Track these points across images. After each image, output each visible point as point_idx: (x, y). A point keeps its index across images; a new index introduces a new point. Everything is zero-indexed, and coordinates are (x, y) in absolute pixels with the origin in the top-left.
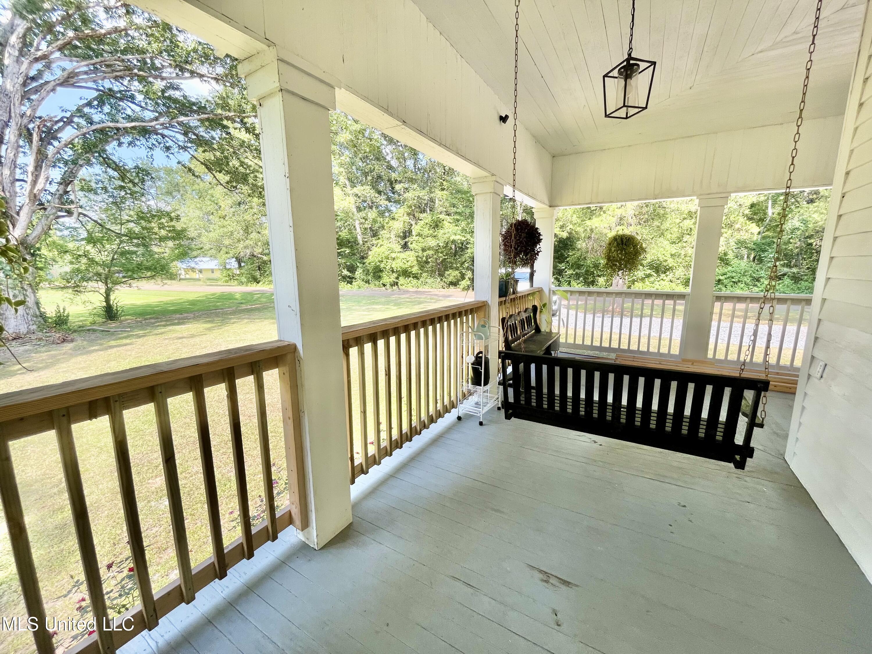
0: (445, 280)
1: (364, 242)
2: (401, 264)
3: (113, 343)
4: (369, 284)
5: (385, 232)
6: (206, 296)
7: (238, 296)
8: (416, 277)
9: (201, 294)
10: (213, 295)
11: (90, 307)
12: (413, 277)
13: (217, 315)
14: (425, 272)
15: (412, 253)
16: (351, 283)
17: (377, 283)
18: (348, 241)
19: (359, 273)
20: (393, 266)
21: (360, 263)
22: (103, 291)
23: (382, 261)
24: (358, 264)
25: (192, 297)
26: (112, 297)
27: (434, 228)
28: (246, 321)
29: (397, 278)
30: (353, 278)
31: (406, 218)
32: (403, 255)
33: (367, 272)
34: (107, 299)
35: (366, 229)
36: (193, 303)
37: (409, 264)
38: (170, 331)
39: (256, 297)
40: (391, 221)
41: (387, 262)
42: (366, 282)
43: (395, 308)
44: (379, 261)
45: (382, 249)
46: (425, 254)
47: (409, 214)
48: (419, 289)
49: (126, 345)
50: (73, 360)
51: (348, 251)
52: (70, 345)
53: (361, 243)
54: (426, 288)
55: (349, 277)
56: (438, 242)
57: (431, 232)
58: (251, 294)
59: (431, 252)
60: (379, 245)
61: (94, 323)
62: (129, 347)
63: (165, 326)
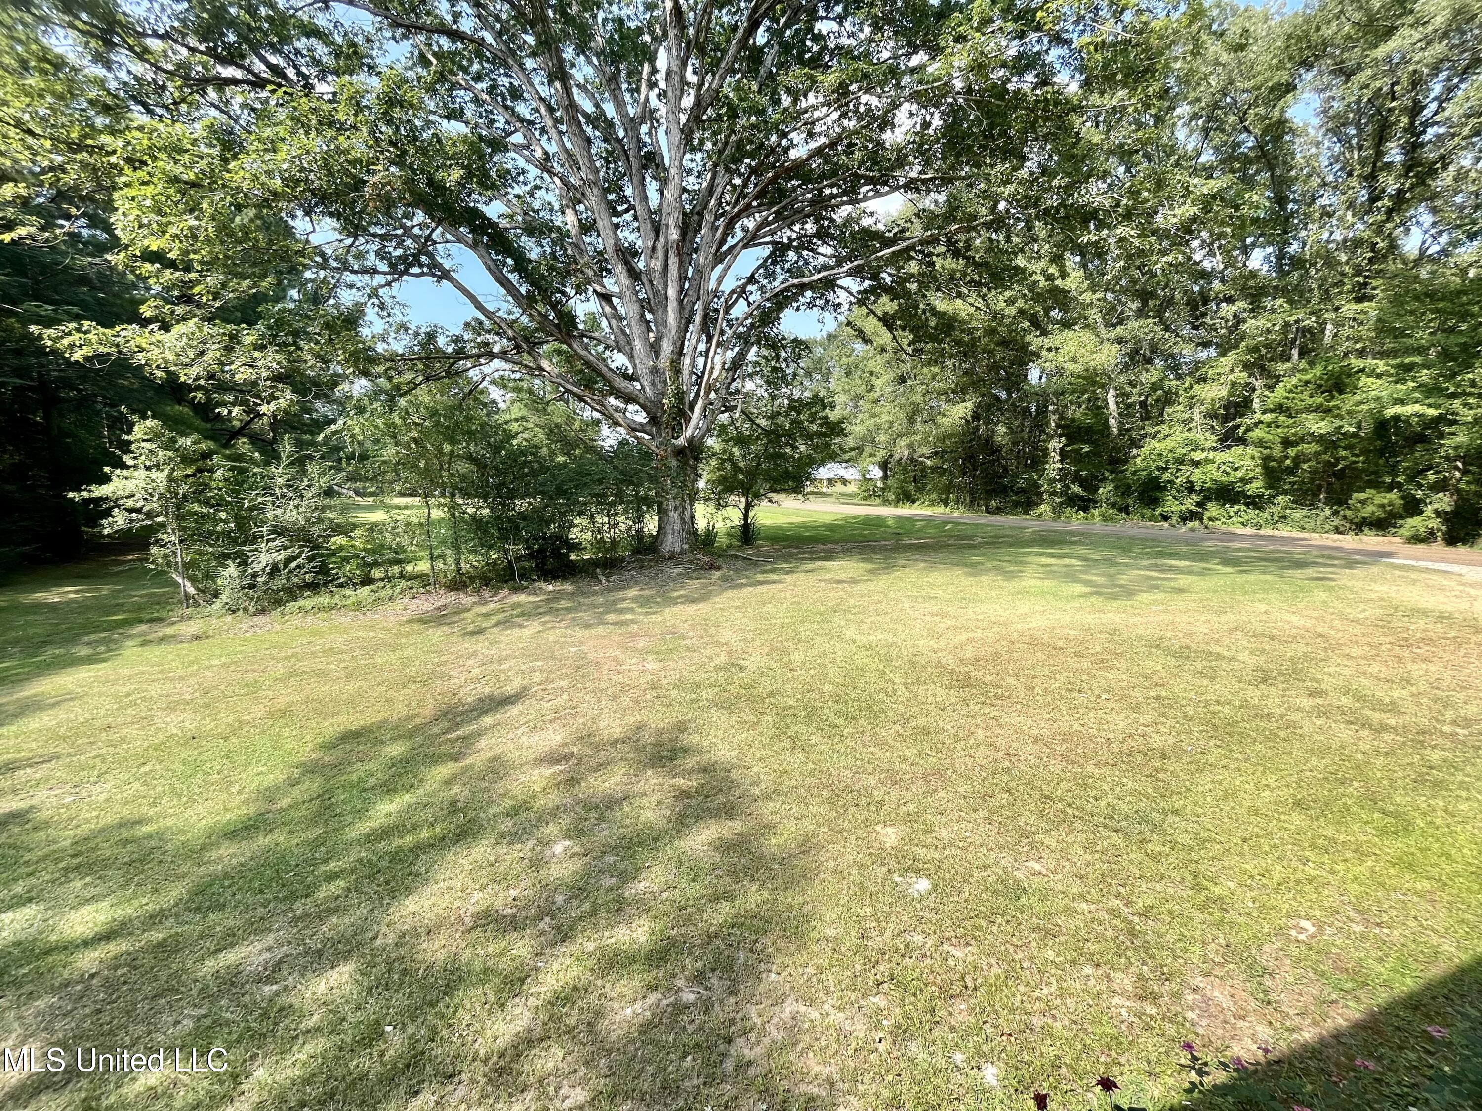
0: (1348, 513)
1: (1122, 432)
2: (1217, 476)
3: (760, 577)
4: (1128, 513)
5: (1180, 408)
6: (845, 519)
7: (890, 522)
8: (1255, 502)
9: (839, 517)
10: (855, 517)
11: (729, 524)
12: (1247, 505)
13: (874, 550)
14: (1285, 492)
15: (1251, 450)
16: (1085, 509)
17: (1148, 512)
18: (1089, 430)
19: (1105, 491)
20: (1192, 479)
21: (1112, 472)
22: (742, 506)
23: (1167, 469)
24: (1107, 474)
25: (827, 519)
26: (751, 515)
27: (1330, 391)
28: (922, 565)
29: (1200, 504)
30: (1089, 500)
31: (1241, 376)
32: (1222, 456)
33: (1124, 489)
34: (746, 516)
35: (1129, 406)
36: (831, 528)
37: (1239, 474)
38: (821, 568)
39: (919, 525)
40: (1196, 386)
41: (1178, 470)
42: (1120, 510)
43: (1229, 570)
44: (1159, 468)
45: (1170, 443)
46: (1292, 452)
47: (1246, 366)
48: (1262, 532)
49: (774, 582)
50: (725, 595)
51: (1086, 449)
52: (718, 574)
53: (1115, 431)
54: (1284, 531)
55: (1081, 498)
56: (1338, 423)
57: (1319, 400)
58: (910, 519)
59: (1310, 448)
60: (1160, 436)
61: (730, 546)
62: (780, 586)
63: (811, 559)
